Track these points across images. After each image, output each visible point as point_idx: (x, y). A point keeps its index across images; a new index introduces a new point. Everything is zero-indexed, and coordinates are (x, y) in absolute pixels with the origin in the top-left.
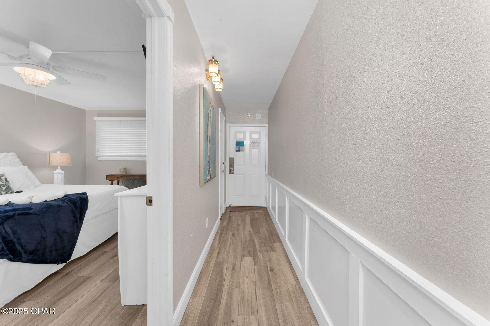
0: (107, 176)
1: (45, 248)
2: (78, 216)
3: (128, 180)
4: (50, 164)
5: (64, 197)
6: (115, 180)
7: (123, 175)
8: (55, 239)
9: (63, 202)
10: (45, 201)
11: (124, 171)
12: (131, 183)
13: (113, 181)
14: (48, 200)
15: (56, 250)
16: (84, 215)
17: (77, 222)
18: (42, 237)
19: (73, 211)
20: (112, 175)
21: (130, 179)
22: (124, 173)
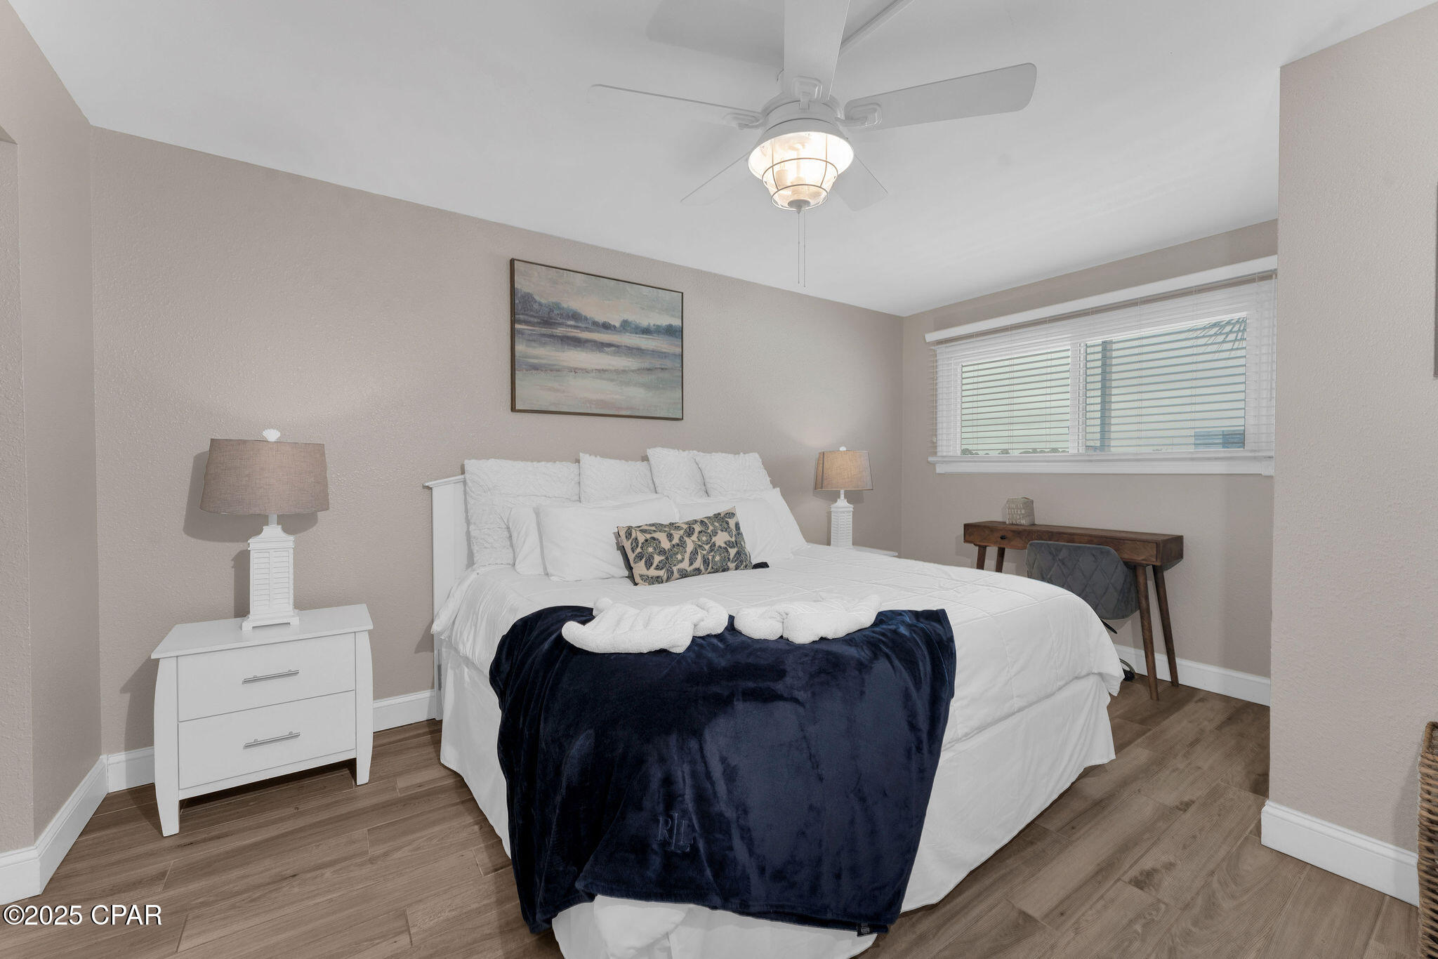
0: (967, 527)
1: (819, 861)
2: (923, 724)
3: (1051, 553)
4: (825, 483)
5: (875, 624)
6: (995, 543)
7: (1025, 530)
8: (852, 822)
9: (873, 649)
10: (823, 639)
11: (1023, 512)
12: (1063, 564)
13: (985, 547)
14: (830, 636)
15: (854, 871)
16: (942, 719)
17: (919, 749)
18: (811, 808)
19: (907, 696)
20: (985, 527)
21: (1059, 550)
22: (1023, 522)
